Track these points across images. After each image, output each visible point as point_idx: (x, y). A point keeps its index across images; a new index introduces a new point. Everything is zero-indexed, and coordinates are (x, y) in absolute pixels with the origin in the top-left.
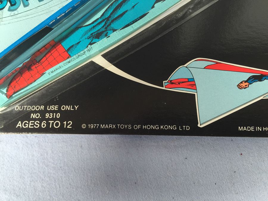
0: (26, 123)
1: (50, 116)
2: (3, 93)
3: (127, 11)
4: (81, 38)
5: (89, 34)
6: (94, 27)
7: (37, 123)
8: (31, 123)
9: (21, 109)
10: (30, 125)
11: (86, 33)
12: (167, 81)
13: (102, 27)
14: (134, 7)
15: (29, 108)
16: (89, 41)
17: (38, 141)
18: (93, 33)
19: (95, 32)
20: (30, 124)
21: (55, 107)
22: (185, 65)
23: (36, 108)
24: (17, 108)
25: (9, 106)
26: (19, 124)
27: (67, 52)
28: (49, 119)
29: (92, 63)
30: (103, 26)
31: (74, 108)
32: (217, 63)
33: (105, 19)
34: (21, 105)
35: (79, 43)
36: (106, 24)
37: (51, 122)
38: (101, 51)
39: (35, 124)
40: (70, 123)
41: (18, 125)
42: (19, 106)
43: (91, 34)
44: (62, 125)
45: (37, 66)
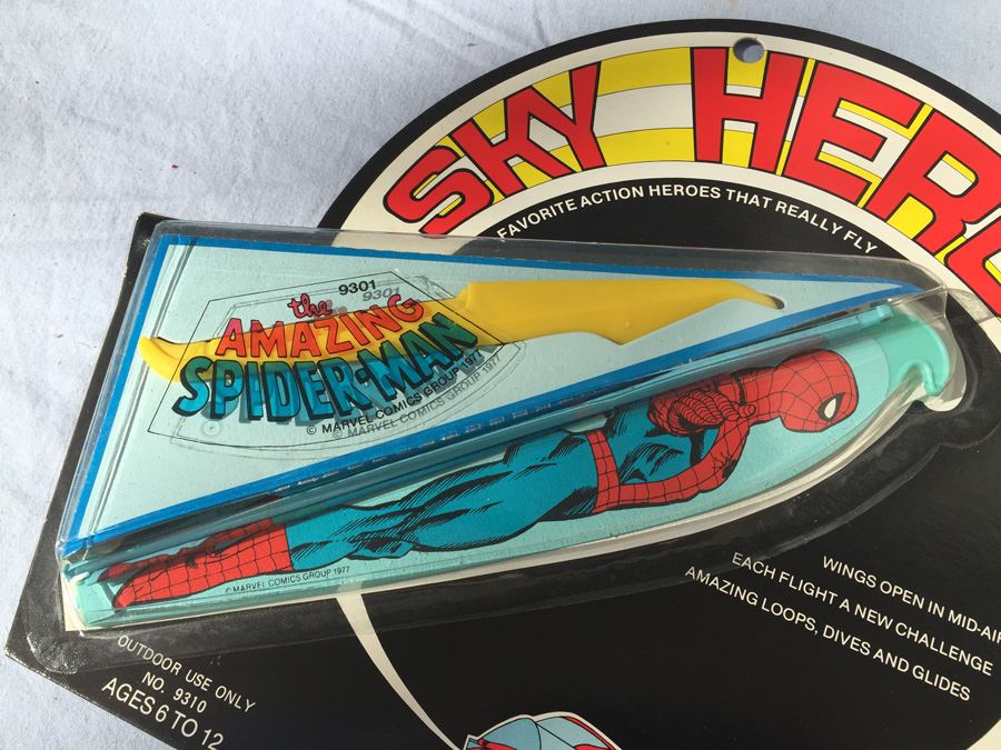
0: (126, 689)
1: (183, 697)
2: (108, 591)
3: (466, 511)
4: (335, 534)
5: (359, 531)
6: (377, 518)
7: (150, 701)
8: (138, 696)
9: (131, 647)
10: (132, 699)
11: (351, 526)
12: (477, 738)
13: (394, 527)
14: (487, 507)
15: (149, 655)
16: (350, 548)
17: (134, 737)
18: (366, 533)
19: (372, 533)
20: (134, 697)
21: (203, 681)
22: (536, 718)
23: (162, 662)
24: (124, 641)
25: (109, 629)
26: (111, 686)
27: (290, 555)
28: (177, 706)
29: (334, 604)
30: (397, 526)
31: (242, 703)
32: (610, 748)
33: (410, 510)
34: (136, 639)
35: (327, 542)
36: (406, 522)
37: (180, 715)
38: (366, 585)
39: (142, 703)
40: (218, 738)
41: (108, 686)
42: (131, 638)
43: (362, 534)
44: (200, 734)
45: (209, 559)
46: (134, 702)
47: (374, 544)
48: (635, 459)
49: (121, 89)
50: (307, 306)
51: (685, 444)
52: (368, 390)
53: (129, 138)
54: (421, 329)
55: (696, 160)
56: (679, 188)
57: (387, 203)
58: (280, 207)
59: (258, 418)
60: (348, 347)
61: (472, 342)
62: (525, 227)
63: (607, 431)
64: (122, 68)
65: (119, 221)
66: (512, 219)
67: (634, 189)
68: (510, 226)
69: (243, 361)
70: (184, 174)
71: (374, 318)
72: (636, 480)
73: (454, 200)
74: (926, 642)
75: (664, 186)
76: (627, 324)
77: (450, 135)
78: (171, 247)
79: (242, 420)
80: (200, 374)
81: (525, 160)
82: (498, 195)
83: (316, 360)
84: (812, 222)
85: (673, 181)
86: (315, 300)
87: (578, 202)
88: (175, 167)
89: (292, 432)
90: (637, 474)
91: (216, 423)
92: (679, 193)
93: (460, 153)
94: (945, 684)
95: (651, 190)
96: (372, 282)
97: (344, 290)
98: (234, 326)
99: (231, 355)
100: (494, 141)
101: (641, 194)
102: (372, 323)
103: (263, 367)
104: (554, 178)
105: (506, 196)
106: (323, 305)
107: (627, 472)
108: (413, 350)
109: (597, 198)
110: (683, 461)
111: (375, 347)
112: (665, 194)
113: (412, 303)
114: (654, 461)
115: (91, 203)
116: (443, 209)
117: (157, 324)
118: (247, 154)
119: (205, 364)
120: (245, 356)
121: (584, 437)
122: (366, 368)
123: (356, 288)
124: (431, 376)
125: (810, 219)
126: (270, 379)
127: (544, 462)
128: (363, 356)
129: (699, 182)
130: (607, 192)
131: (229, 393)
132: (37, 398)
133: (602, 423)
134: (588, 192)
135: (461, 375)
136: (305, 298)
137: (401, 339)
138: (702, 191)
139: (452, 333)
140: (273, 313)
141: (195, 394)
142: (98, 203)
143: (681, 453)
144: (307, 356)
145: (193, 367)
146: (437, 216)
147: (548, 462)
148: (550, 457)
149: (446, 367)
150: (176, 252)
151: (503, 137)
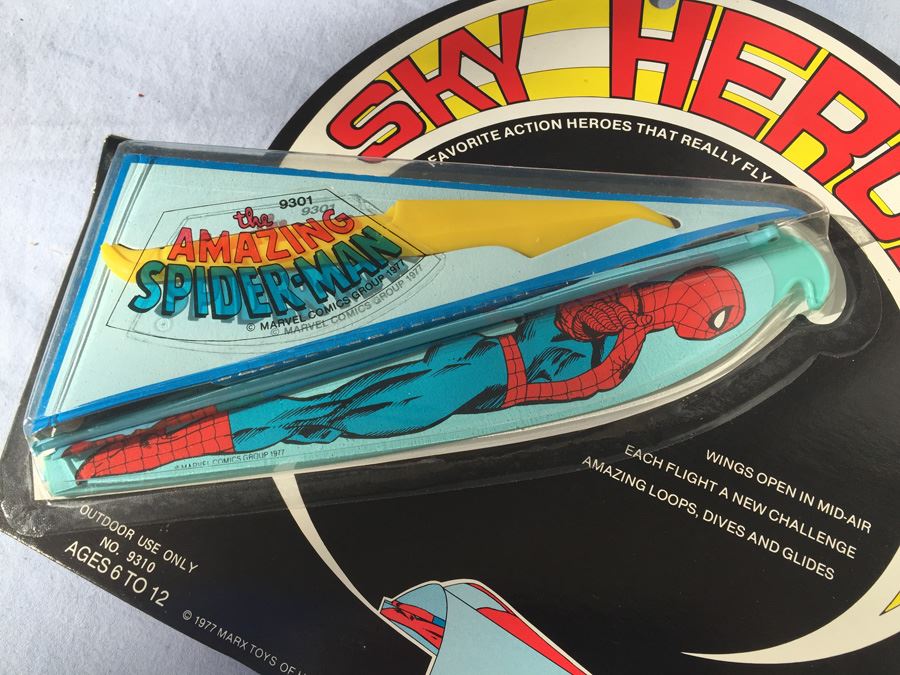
0: (85, 551)
1: (135, 559)
2: (71, 466)
3: (389, 404)
4: (273, 421)
5: (294, 418)
7: (106, 562)
8: (96, 557)
9: (91, 515)
10: (91, 559)
11: (288, 414)
12: (391, 600)
13: (325, 416)
14: (407, 401)
15: (107, 521)
16: (285, 434)
17: (93, 593)
18: (300, 421)
19: (305, 421)
20: (92, 558)
21: (153, 546)
22: (444, 584)
23: (118, 529)
24: (85, 510)
25: (73, 499)
26: (73, 548)
27: (232, 439)
28: (129, 566)
29: (270, 483)
30: (328, 416)
31: (187, 565)
32: (508, 611)
33: (339, 401)
34: (95, 508)
35: (264, 429)
36: (335, 411)
37: (132, 574)
38: (299, 465)
39: (100, 563)
40: (165, 595)
41: (70, 548)
42: (91, 507)
43: (296, 422)
44: (149, 591)
45: (161, 440)
46: (93, 562)
47: (307, 431)
48: (542, 361)
49: (95, 26)
50: (250, 218)
51: (587, 349)
52: (302, 293)
53: (102, 69)
54: (351, 240)
55: (611, 97)
56: (594, 121)
57: (330, 131)
58: (234, 133)
59: (204, 316)
60: (286, 254)
61: (396, 253)
62: (454, 154)
63: (518, 335)
64: (97, 8)
65: (90, 143)
66: (442, 147)
67: (553, 122)
68: (440, 153)
69: (192, 266)
70: (149, 102)
71: (310, 230)
72: (542, 380)
73: (390, 129)
74: (796, 527)
75: (581, 120)
76: (538, 240)
77: (389, 71)
78: (133, 165)
79: (190, 318)
80: (153, 276)
81: (455, 94)
82: (430, 125)
83: (257, 266)
84: (713, 154)
85: (589, 115)
86: (257, 214)
87: (502, 133)
88: (141, 95)
89: (234, 329)
90: (543, 374)
91: (167, 320)
92: (594, 126)
93: (397, 87)
94: (811, 565)
95: (569, 123)
96: (310, 198)
97: (284, 205)
98: (184, 234)
99: (182, 260)
100: (428, 77)
101: (560, 127)
102: (309, 234)
103: (209, 271)
104: (481, 111)
105: (437, 127)
106: (265, 217)
107: (534, 372)
108: (344, 259)
109: (519, 129)
110: (585, 364)
111: (310, 255)
112: (581, 126)
113: (345, 218)
114: (559, 363)
115: (66, 127)
116: (379, 137)
117: (118, 232)
118: (206, 85)
119: (158, 267)
120: (194, 261)
121: (497, 341)
122: (301, 275)
123: (295, 203)
124: (359, 282)
125: (712, 151)
126: (216, 283)
127: (460, 362)
128: (299, 263)
129: (612, 117)
130: (528, 125)
131: (179, 293)
132: (15, 298)
133: (513, 328)
134: (511, 124)
135: (386, 282)
136: (249, 212)
137: (333, 249)
138: (615, 124)
139: (378, 244)
140: (220, 224)
141: (149, 294)
142: (72, 127)
143: (583, 356)
144: (249, 262)
145: (147, 270)
146: (375, 143)
147: (463, 362)
148: (466, 358)
149: (372, 274)
150: (137, 169)
151: (436, 73)
